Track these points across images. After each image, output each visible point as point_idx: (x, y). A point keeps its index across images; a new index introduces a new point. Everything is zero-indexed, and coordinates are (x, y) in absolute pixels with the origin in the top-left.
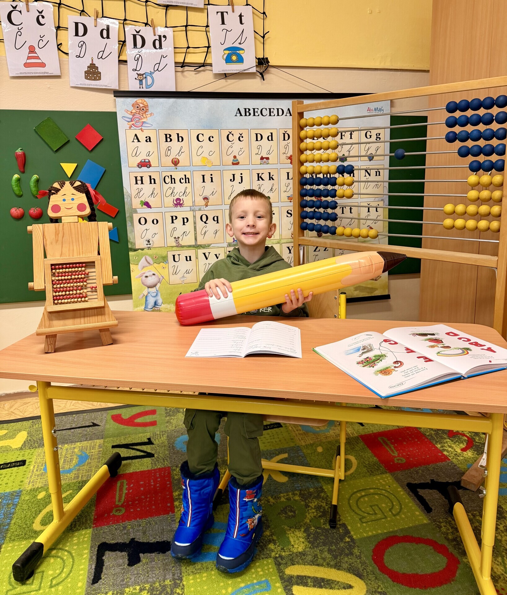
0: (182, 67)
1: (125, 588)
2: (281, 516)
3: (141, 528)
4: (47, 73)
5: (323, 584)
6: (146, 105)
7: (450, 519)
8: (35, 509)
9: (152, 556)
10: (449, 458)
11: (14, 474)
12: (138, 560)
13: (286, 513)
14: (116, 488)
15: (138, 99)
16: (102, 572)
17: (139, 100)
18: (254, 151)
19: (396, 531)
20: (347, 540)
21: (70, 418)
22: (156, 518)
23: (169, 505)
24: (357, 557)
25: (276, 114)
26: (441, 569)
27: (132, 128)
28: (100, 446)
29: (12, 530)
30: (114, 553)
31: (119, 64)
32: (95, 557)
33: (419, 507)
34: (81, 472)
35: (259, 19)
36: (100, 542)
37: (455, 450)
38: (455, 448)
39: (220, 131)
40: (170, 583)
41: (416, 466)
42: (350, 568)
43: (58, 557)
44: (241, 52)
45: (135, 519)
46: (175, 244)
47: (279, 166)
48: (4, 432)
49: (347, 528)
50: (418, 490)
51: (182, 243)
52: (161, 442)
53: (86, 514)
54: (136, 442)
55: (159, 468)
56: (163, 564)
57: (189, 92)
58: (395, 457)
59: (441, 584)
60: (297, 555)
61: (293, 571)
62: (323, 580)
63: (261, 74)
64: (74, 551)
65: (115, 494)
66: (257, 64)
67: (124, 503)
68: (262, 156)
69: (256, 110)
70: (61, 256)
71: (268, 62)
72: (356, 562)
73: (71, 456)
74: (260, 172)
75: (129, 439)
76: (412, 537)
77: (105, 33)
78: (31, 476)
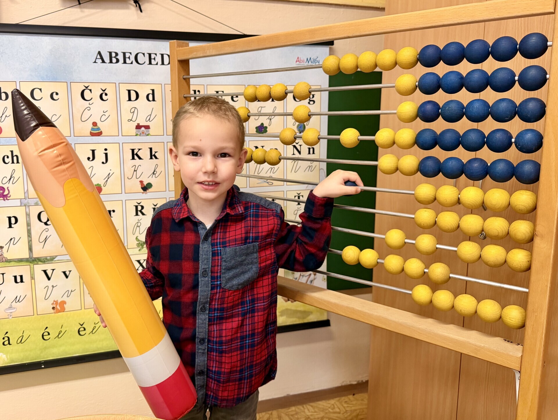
18: (126, 115)
25: (160, 62)
39: (69, 84)
51: (9, 255)
57: (17, 25)
63: (137, 3)
68: (138, 124)
69: (127, 55)
74: (136, 147)
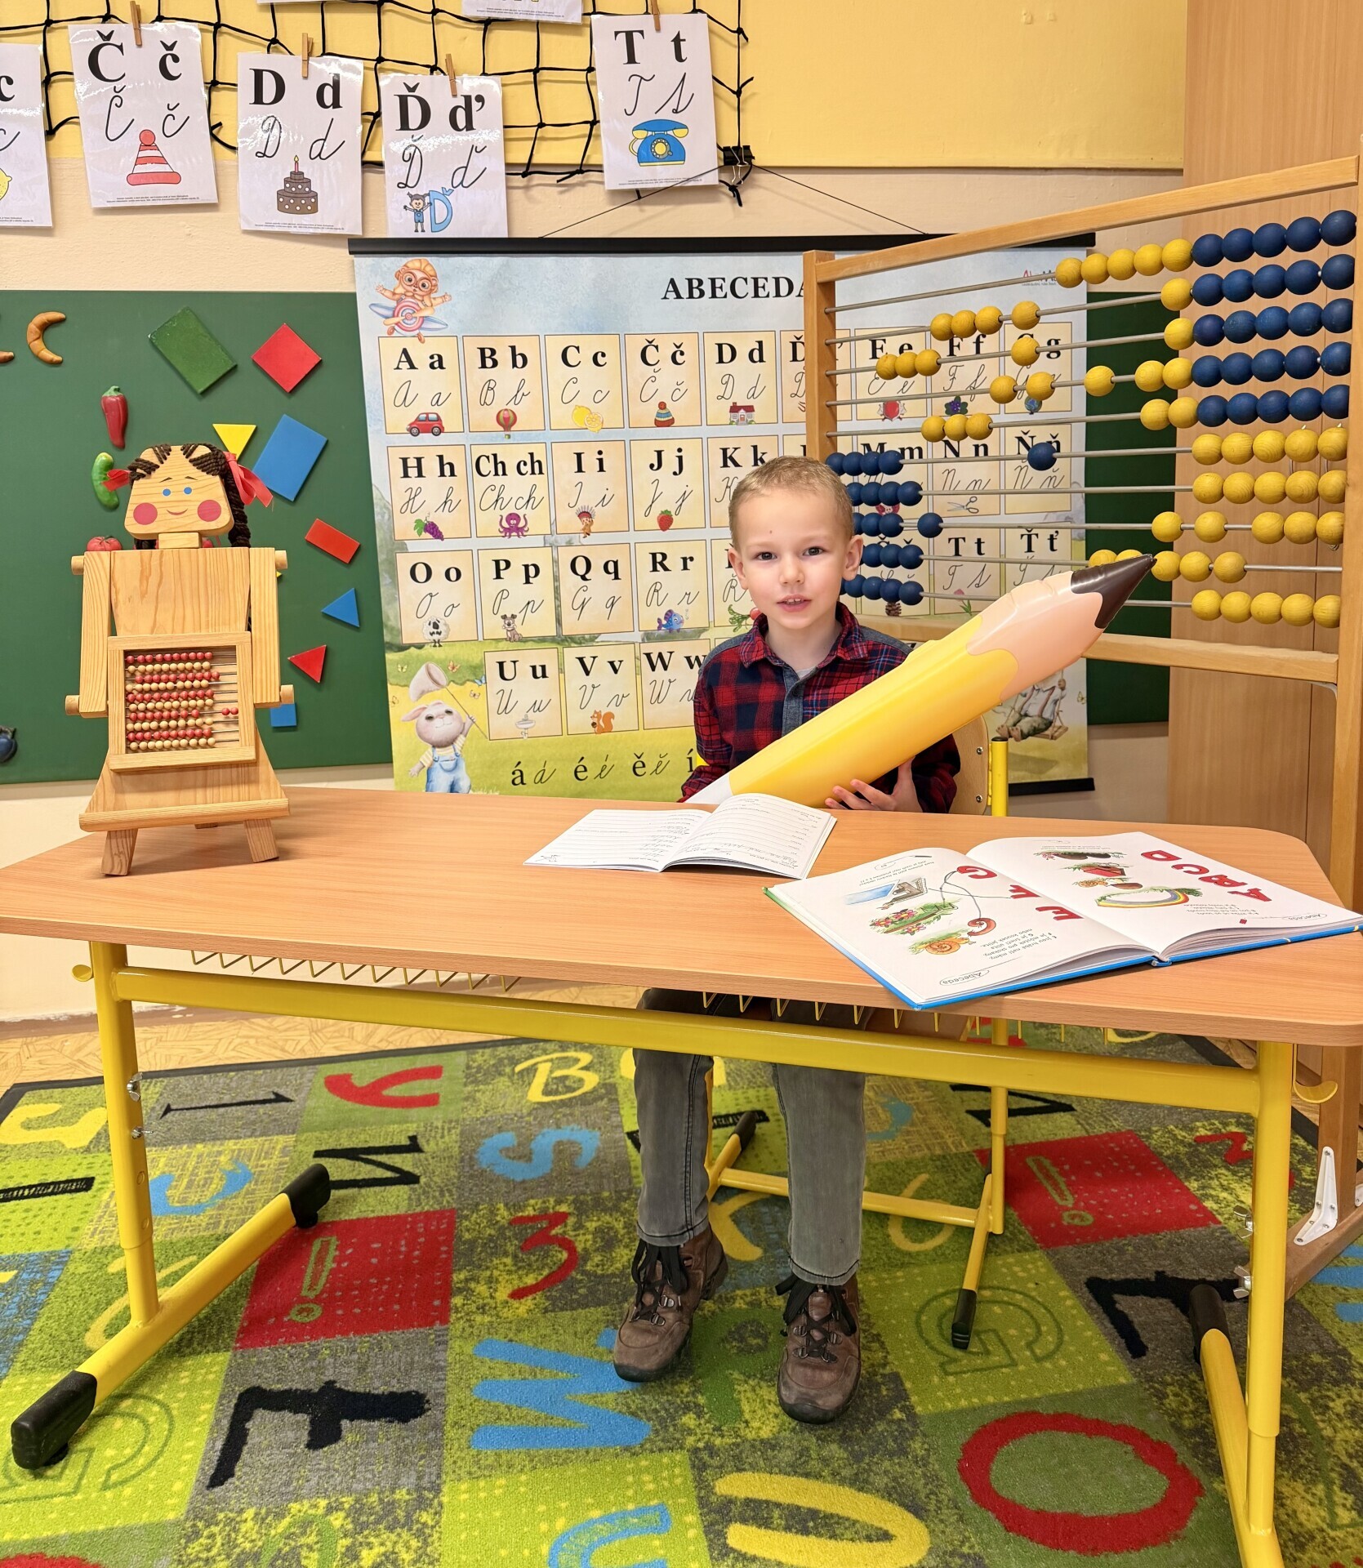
0: (524, 175)
1: (289, 1501)
2: (728, 1347)
3: (355, 1357)
4: (184, 197)
5: (811, 1524)
6: (432, 273)
7: (1193, 1376)
8: (98, 1296)
9: (372, 1427)
10: (1220, 1218)
11: (59, 1211)
12: (335, 1436)
13: (742, 1339)
14: (308, 1256)
15: (410, 259)
16: (237, 1458)
17: (413, 262)
18: (715, 388)
19: (1037, 1401)
20: (898, 1414)
21: (221, 1079)
22: (398, 1335)
23: (437, 1303)
24: (917, 1462)
25: (773, 293)
26: (1147, 1505)
27: (395, 334)
28: (284, 1152)
29: (31, 1346)
30: (277, 1415)
31: (363, 172)
32: (226, 1423)
33: (1112, 1342)
34: (227, 1212)
35: (728, 46)
36: (247, 1386)
37: (1237, 1196)
38: (1240, 1192)
39: (622, 339)
40: (407, 1497)
41: (1121, 1235)
42: (894, 1487)
43: (134, 1416)
44: (678, 133)
45: (345, 1333)
46: (503, 634)
47: (780, 429)
48: (53, 1108)
49: (902, 1384)
50: (1117, 1297)
51: (523, 631)
52: (442, 1146)
53: (222, 1315)
54: (377, 1145)
55: (427, 1213)
56: (398, 1449)
57: (542, 240)
58: (1067, 1209)
59: (1139, 1544)
60: (753, 1446)
61: (735, 1486)
62: (813, 1513)
63: (733, 188)
64: (175, 1405)
65: (303, 1272)
66: (722, 164)
67: (322, 1292)
68: (735, 403)
69: (718, 283)
70: (152, 632)
71: (750, 157)
72: (912, 1473)
73: (209, 1172)
74: (730, 445)
75: (362, 1137)
76: (1078, 1419)
77: (330, 95)
78: (101, 1217)
